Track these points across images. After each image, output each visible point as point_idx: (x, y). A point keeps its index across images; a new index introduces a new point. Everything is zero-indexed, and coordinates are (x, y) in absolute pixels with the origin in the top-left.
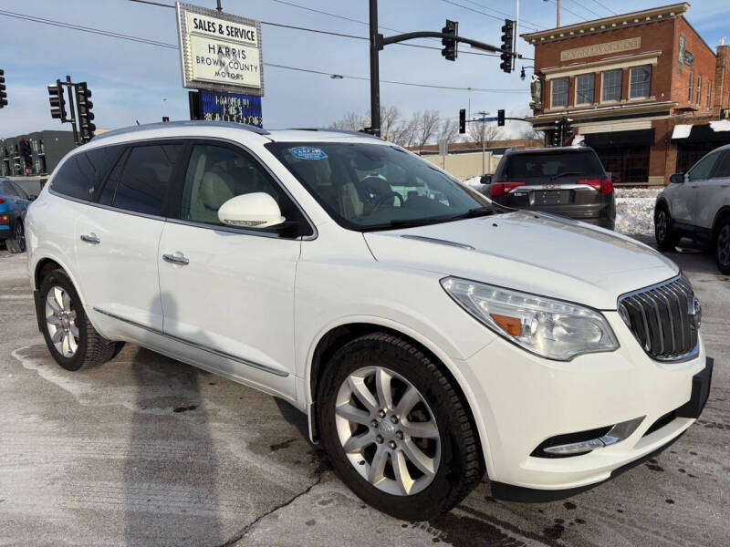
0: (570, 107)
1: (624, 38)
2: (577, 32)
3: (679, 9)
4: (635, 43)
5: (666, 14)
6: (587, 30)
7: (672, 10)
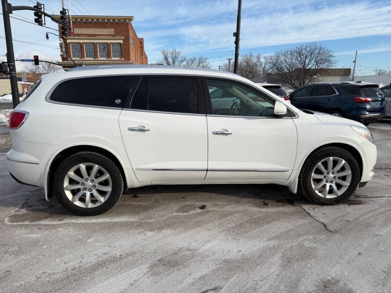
0: (83, 59)
1: (106, 27)
2: (82, 19)
3: (131, 19)
4: (111, 31)
5: (125, 20)
6: (87, 20)
7: (127, 19)
